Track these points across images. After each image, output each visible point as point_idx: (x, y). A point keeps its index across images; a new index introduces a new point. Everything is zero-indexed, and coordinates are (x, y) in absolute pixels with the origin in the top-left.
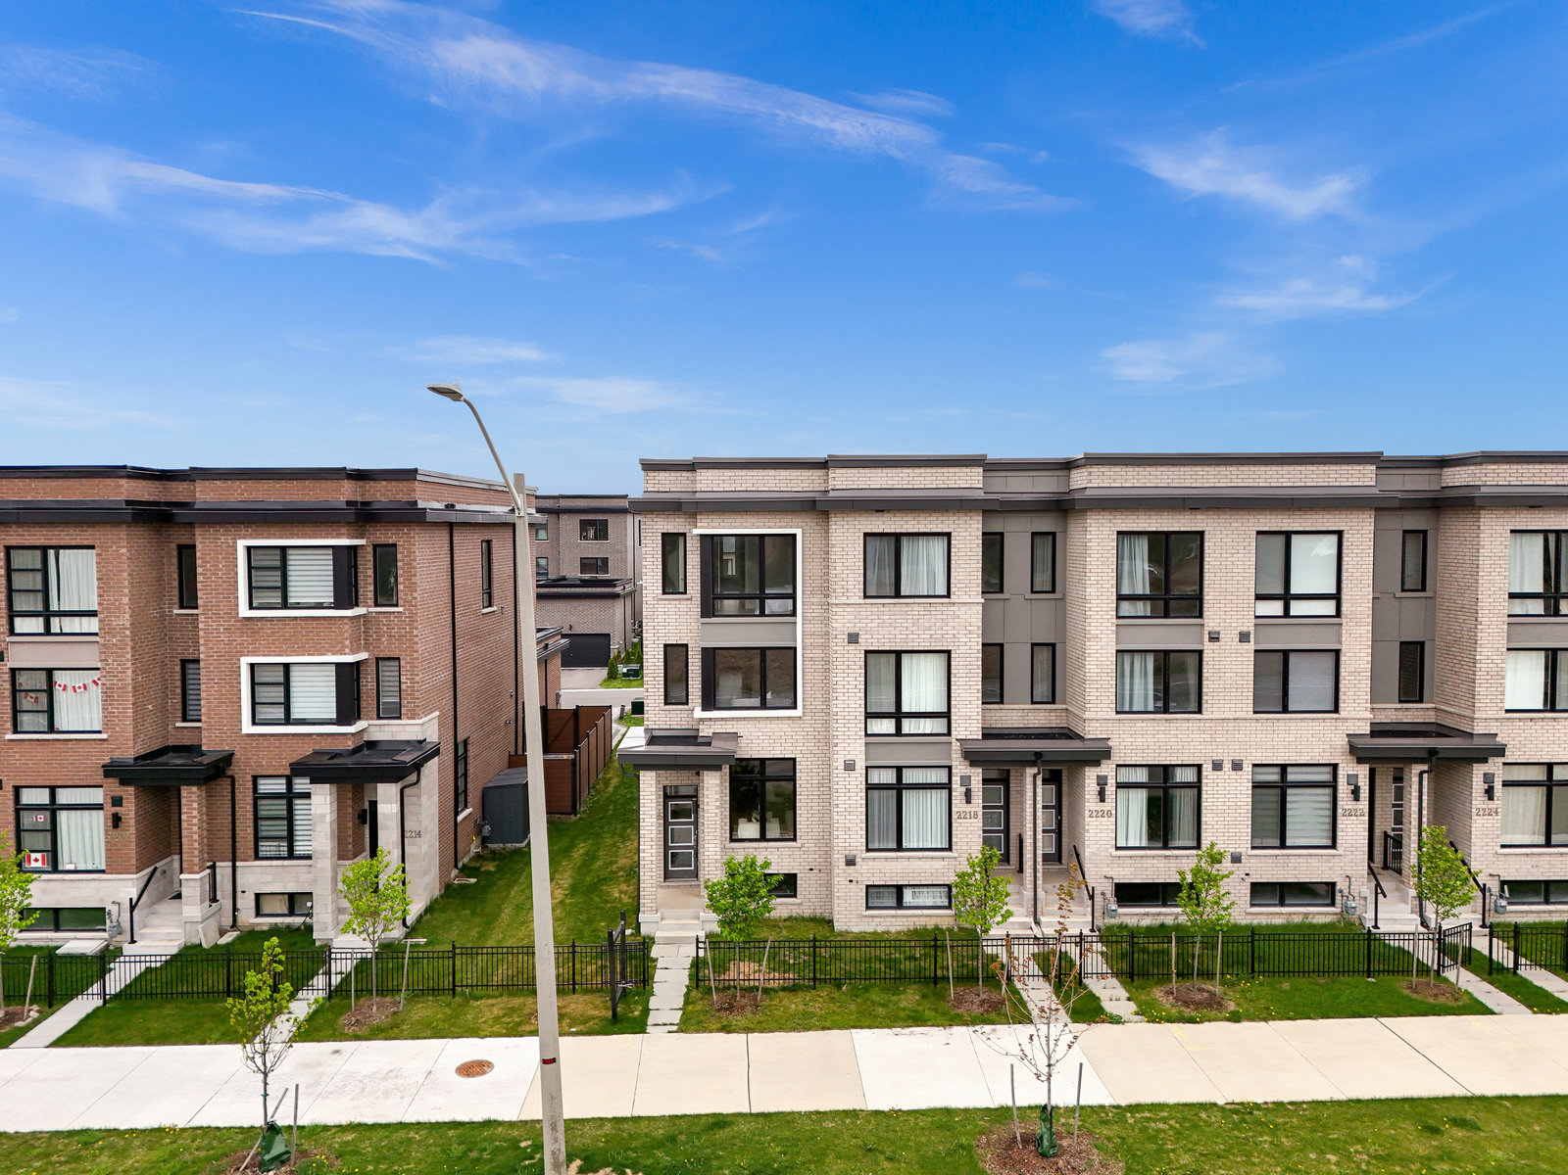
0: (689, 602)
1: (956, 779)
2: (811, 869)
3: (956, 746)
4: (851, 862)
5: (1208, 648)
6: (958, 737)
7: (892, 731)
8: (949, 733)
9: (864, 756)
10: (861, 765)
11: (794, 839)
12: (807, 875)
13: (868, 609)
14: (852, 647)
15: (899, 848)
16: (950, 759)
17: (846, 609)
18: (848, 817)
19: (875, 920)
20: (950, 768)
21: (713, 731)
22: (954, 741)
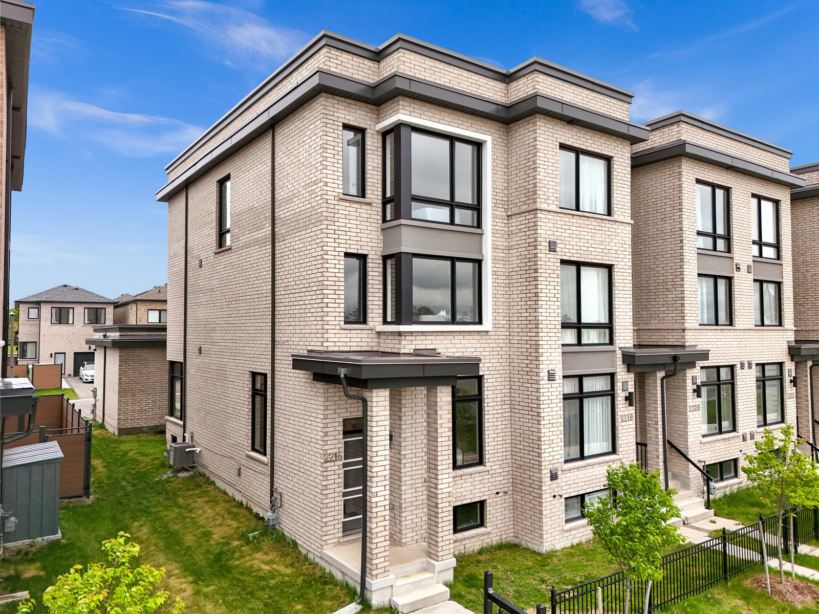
0: (369, 208)
1: (619, 386)
2: (498, 493)
3: (619, 354)
4: (554, 477)
5: (736, 275)
6: (621, 345)
7: (574, 341)
8: (611, 342)
9: (561, 366)
10: (559, 374)
11: (481, 462)
12: (495, 500)
13: (563, 219)
14: (552, 255)
15: (582, 457)
16: (614, 366)
17: (548, 217)
18: (551, 429)
19: (573, 533)
20: (612, 376)
21: (413, 347)
22: (617, 349)
